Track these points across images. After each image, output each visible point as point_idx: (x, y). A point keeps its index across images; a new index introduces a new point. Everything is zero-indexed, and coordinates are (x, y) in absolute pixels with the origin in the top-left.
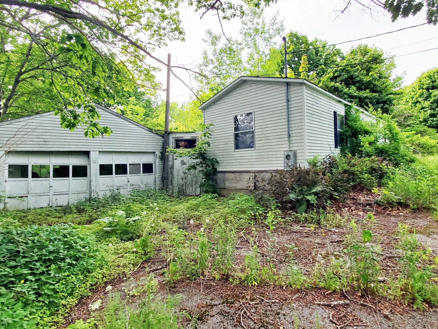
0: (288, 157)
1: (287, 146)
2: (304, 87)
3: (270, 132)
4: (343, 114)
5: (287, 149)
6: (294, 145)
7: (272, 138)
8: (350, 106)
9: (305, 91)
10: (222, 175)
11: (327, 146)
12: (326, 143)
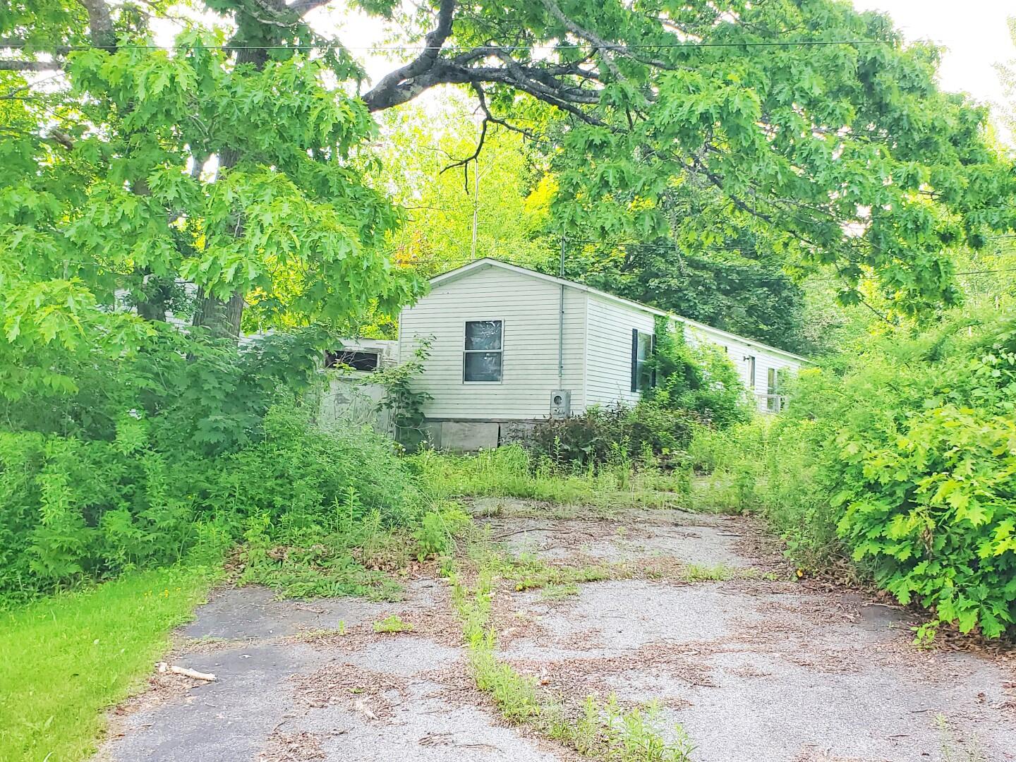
0: (557, 400)
1: (557, 382)
2: (588, 297)
3: (530, 357)
4: (651, 332)
5: (557, 387)
6: (567, 382)
7: (533, 367)
8: (664, 317)
9: (590, 301)
10: (436, 425)
11: (616, 387)
12: (614, 382)
